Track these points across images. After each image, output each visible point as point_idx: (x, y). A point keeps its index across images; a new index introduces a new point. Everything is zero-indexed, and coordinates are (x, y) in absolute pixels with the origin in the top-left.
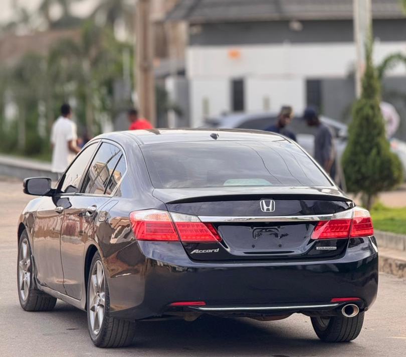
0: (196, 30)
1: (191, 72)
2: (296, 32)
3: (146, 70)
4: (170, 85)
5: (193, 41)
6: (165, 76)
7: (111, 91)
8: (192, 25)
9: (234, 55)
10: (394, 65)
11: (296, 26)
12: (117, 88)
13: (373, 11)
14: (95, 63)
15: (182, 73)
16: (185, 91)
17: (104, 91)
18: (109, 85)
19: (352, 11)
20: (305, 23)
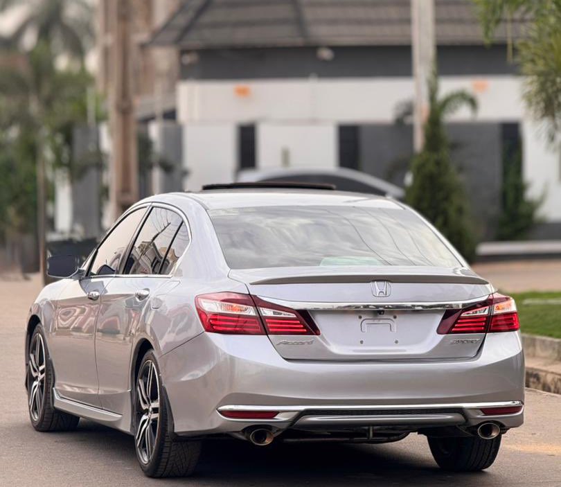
0: (190, 59)
1: (182, 116)
2: (325, 61)
3: (125, 112)
4: (155, 131)
5: (186, 73)
6: (147, 121)
7: (69, 140)
8: (183, 52)
9: (243, 92)
10: (456, 108)
11: (326, 54)
12: (78, 135)
13: (437, 36)
14: (48, 103)
15: (171, 115)
16: (175, 138)
17: (59, 139)
18: (67, 132)
19: (410, 36)
20: (338, 50)
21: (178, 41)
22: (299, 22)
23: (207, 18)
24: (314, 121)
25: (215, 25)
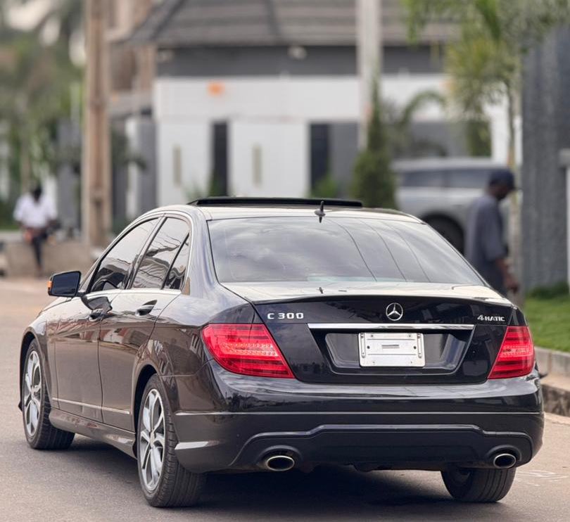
0: (166, 56)
1: (159, 112)
2: (296, 61)
3: (98, 108)
4: (132, 128)
5: (164, 70)
6: (124, 117)
7: (54, 135)
8: (161, 49)
9: (216, 90)
11: (297, 53)
12: (62, 130)
14: (34, 98)
15: (147, 113)
16: (150, 136)
17: (45, 134)
18: (52, 128)
20: (310, 49)
21: (154, 38)
22: (272, 21)
23: (182, 16)
24: (284, 119)
25: (189, 24)
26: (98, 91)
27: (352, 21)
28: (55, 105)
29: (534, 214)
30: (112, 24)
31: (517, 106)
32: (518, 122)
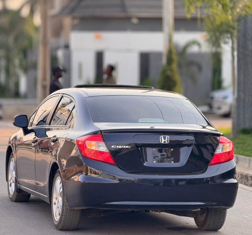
0: (76, 22)
2: (134, 25)
3: (45, 44)
4: (60, 54)
5: (75, 28)
6: (57, 48)
8: (74, 18)
9: (98, 37)
11: (135, 21)
14: (16, 39)
15: (67, 47)
16: (68, 58)
18: (25, 52)
20: (141, 19)
21: (71, 13)
22: (123, 6)
24: (129, 51)
26: (45, 37)
27: (160, 7)
28: (25, 43)
29: (242, 95)
30: (52, 7)
31: (236, 46)
32: (236, 53)
